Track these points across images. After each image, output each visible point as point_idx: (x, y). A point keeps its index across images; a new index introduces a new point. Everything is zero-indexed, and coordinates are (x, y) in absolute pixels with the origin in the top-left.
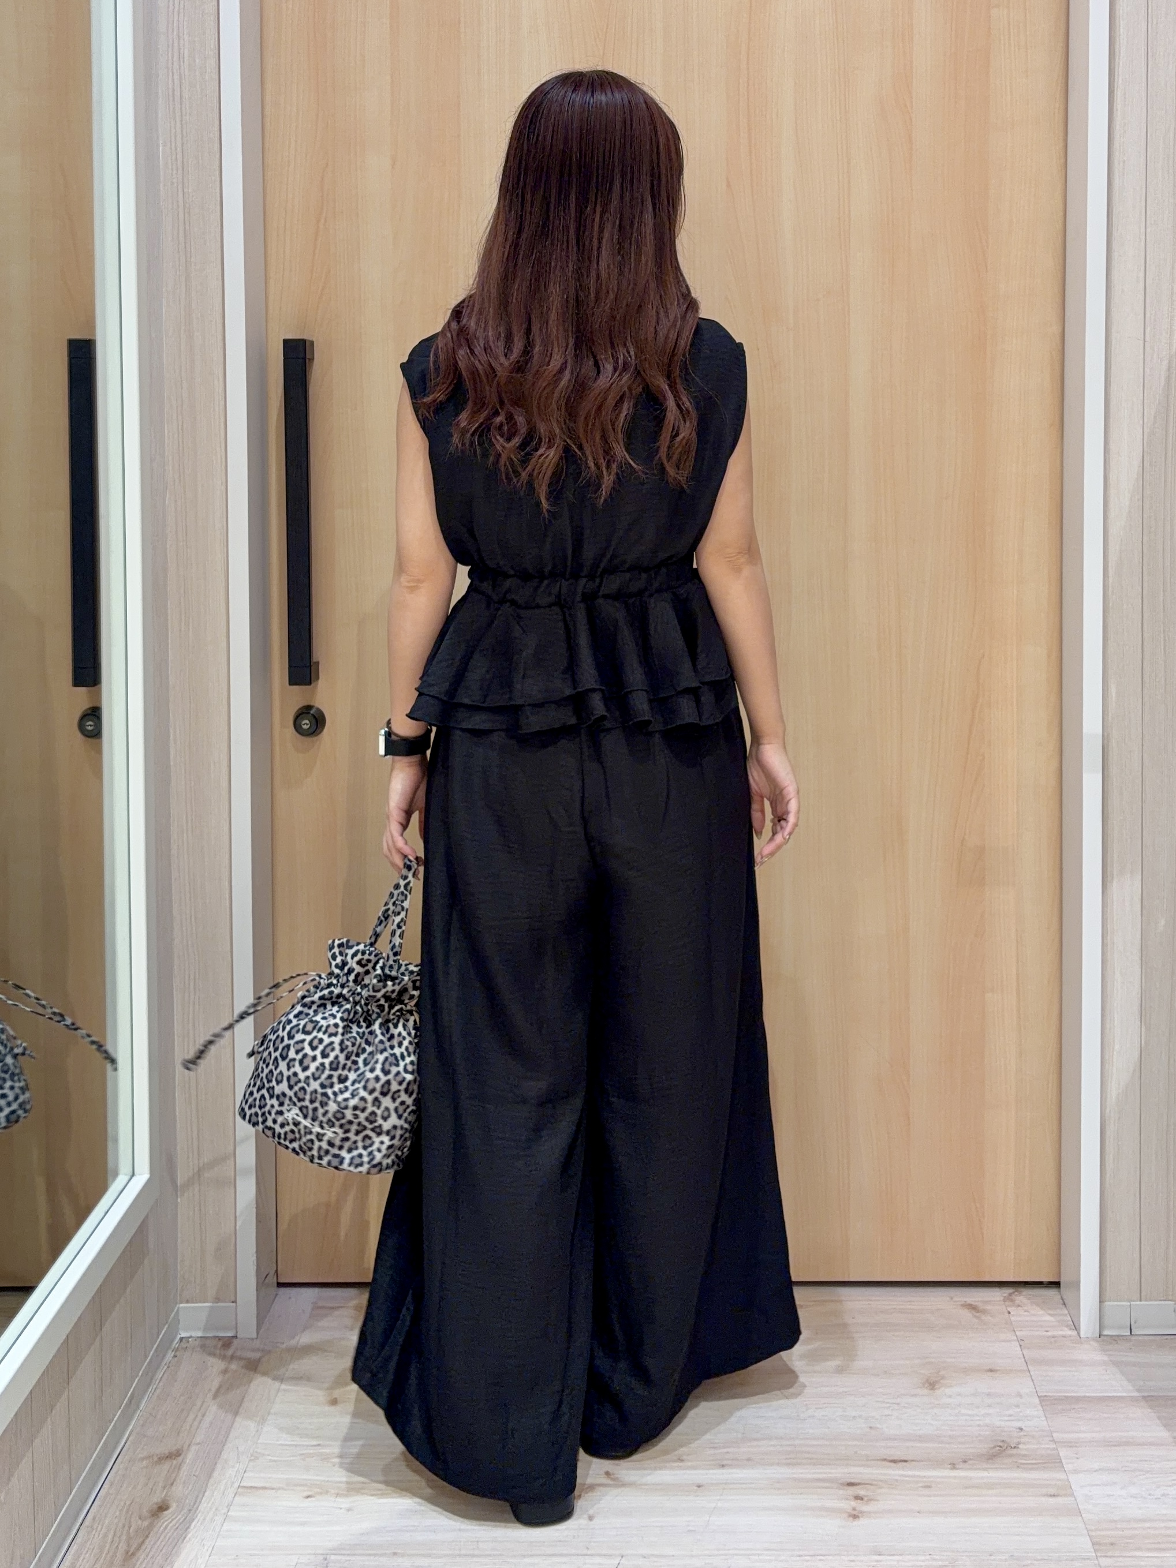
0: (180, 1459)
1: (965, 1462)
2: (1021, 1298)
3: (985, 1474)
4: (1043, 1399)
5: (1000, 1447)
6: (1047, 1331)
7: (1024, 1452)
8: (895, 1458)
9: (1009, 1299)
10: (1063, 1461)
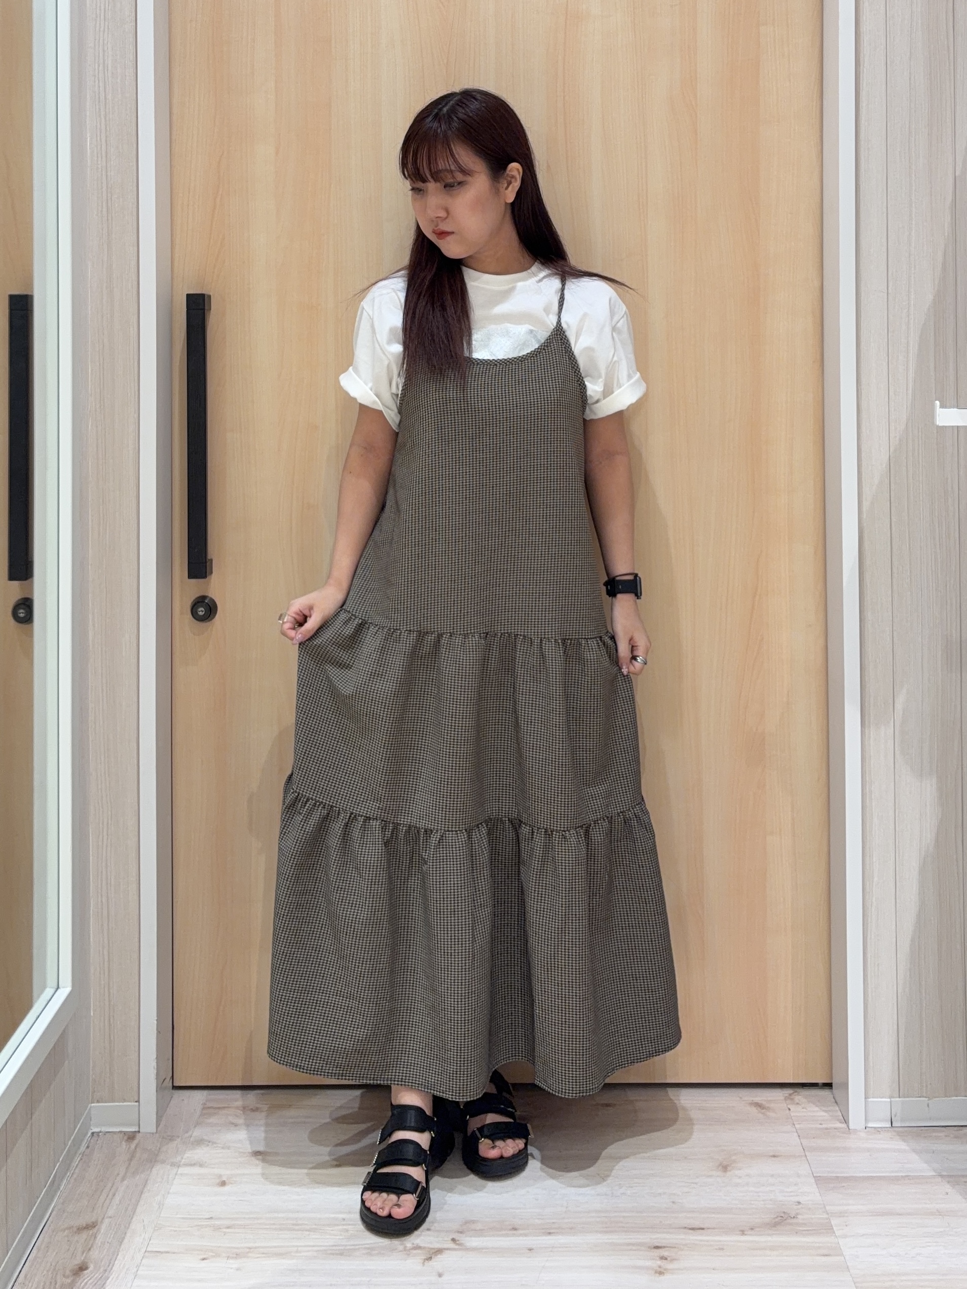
0: (95, 1230)
1: (752, 1229)
2: (800, 1097)
3: (769, 1238)
4: (818, 1180)
5: (782, 1217)
6: (821, 1124)
7: (801, 1221)
8: (693, 1227)
9: (789, 1098)
10: (834, 1228)
